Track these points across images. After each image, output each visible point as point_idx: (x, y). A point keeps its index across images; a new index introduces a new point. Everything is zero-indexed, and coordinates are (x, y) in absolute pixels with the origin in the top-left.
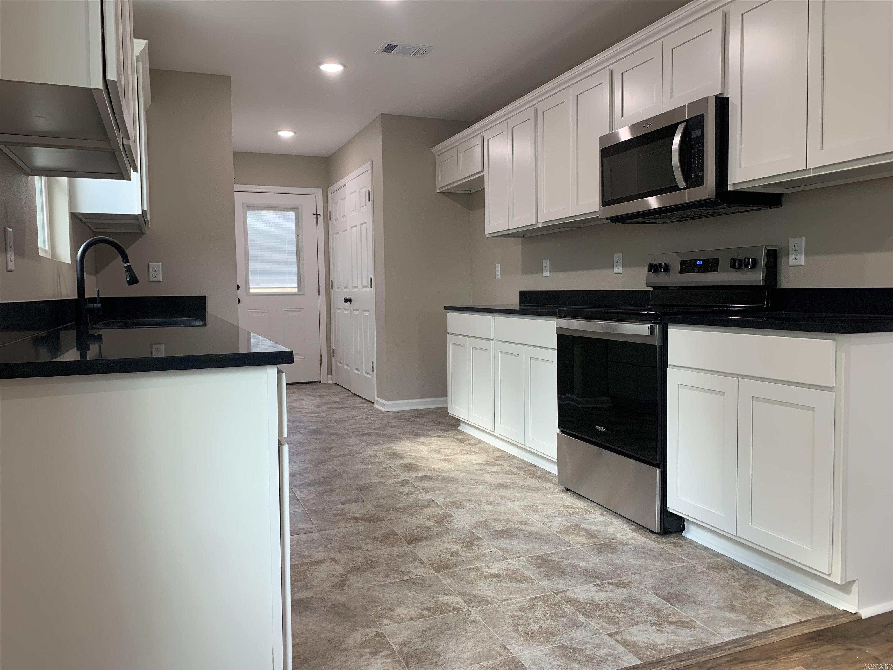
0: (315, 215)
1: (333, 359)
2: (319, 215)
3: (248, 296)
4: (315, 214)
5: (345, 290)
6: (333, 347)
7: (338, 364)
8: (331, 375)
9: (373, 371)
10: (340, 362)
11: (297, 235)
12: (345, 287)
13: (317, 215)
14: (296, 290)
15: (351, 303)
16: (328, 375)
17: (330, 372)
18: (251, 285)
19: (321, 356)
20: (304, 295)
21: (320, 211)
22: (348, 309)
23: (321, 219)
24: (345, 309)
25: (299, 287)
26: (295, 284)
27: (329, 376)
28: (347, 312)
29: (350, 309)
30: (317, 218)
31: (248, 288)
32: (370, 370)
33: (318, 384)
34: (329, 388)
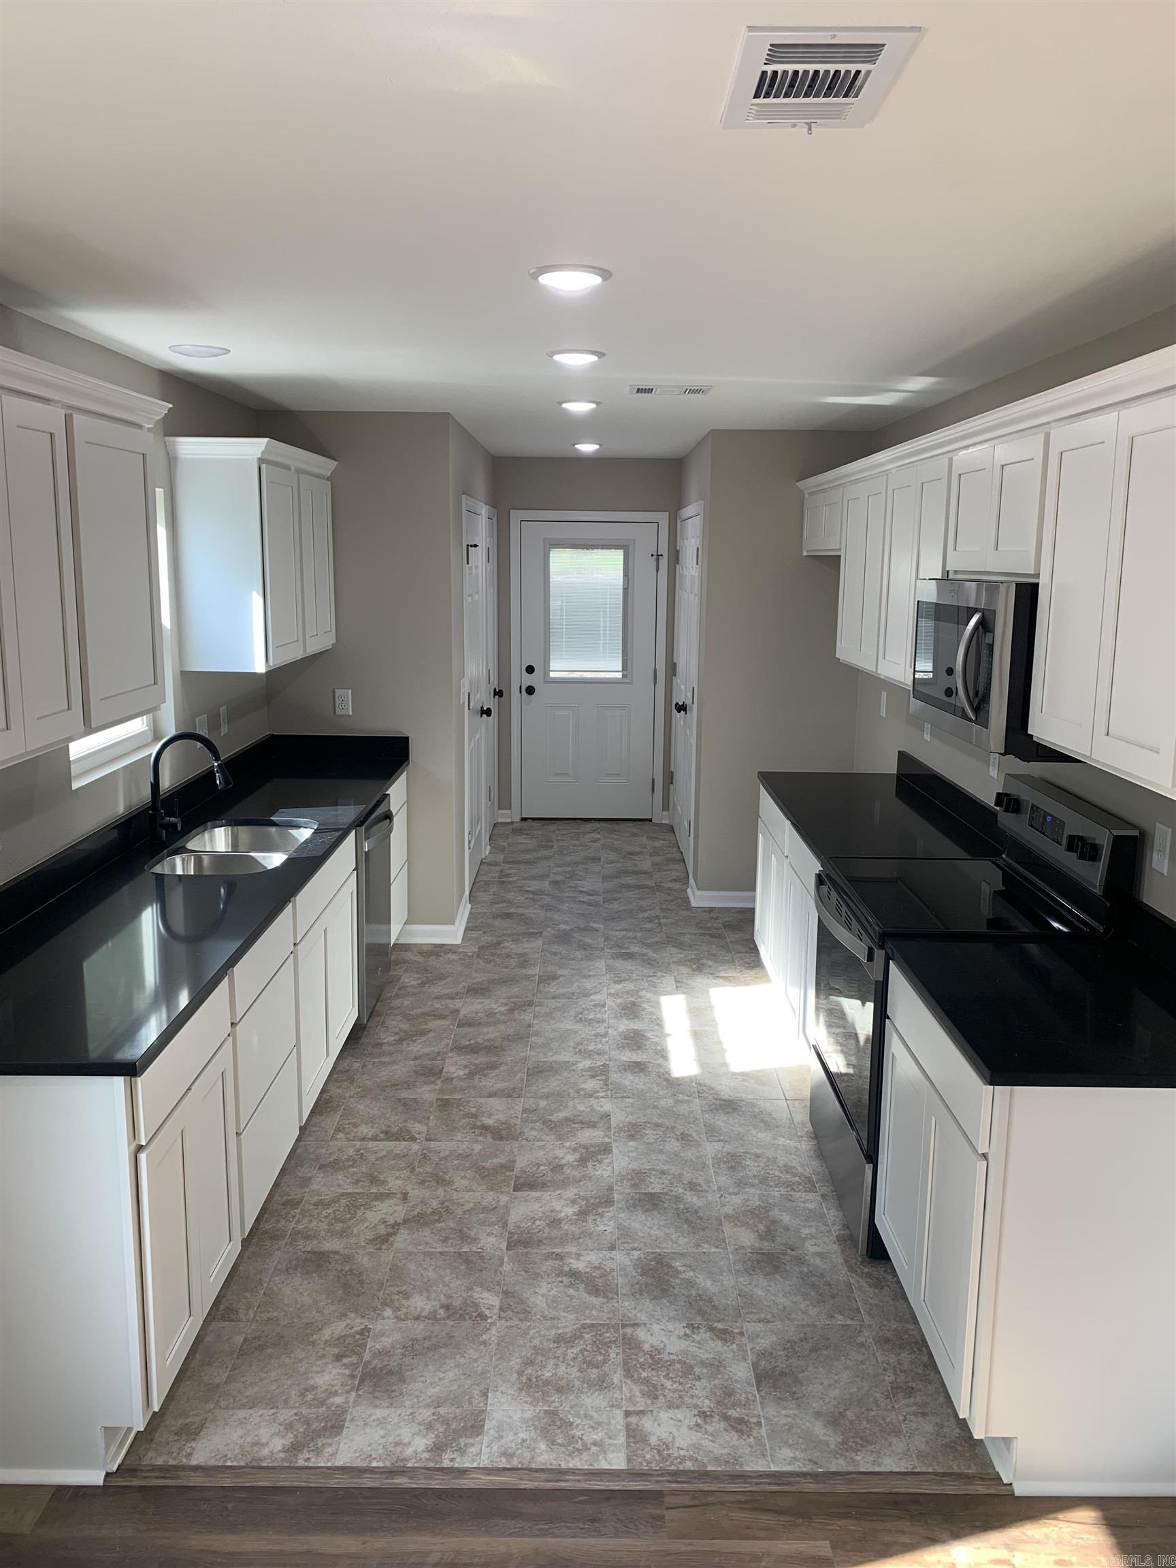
0: (655, 557)
2: (662, 556)
3: (546, 682)
4: (655, 553)
11: (625, 590)
13: (658, 555)
14: (619, 675)
16: (662, 810)
17: (666, 807)
18: (554, 665)
20: (631, 682)
21: (664, 550)
23: (664, 562)
25: (625, 671)
26: (619, 666)
27: (664, 813)
30: (657, 562)
31: (547, 669)
33: (647, 826)
34: (656, 838)
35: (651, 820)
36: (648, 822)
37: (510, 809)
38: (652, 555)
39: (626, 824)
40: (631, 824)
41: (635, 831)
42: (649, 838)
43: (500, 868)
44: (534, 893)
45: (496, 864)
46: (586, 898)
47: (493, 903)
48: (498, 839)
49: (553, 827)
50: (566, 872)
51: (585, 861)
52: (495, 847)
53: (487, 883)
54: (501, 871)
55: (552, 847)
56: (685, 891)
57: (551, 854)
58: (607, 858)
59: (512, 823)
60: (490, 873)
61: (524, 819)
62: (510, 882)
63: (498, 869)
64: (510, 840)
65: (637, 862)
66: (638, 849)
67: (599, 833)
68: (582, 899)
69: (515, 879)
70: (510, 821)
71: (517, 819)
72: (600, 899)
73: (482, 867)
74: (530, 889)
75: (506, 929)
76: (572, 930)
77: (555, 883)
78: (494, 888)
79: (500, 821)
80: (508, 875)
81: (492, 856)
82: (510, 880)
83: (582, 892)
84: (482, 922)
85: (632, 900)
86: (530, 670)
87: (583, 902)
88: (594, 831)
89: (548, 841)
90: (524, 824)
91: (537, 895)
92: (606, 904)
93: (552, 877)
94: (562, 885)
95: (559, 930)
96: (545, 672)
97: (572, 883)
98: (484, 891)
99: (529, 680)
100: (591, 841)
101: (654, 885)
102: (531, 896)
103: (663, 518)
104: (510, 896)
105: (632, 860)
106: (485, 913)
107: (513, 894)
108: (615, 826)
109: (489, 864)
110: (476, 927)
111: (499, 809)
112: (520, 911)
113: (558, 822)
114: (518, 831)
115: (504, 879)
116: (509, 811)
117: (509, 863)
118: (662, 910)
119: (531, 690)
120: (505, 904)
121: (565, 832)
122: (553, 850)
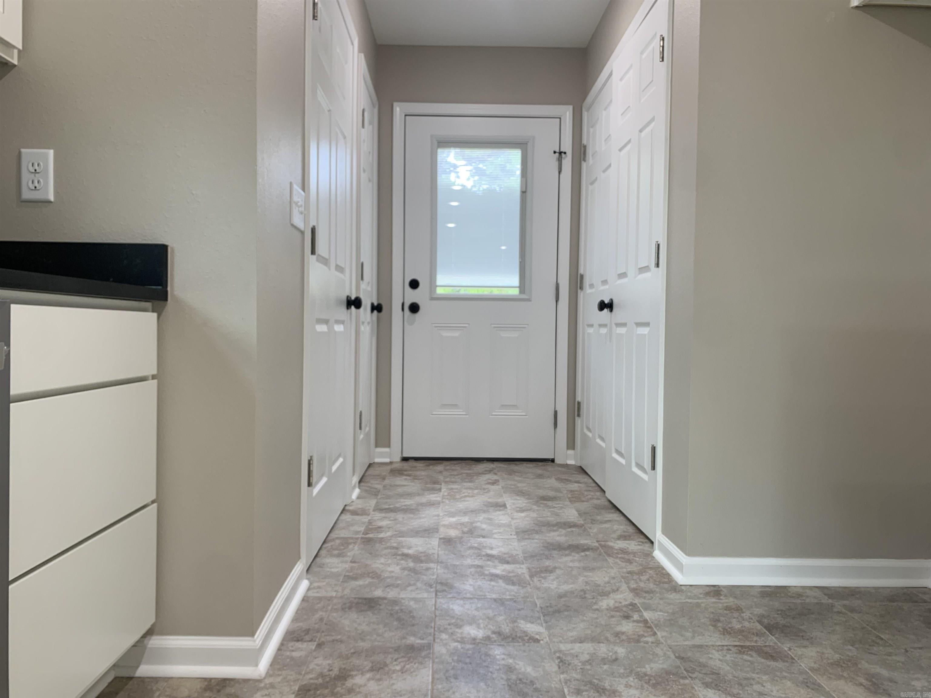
0: (557, 154)
1: (578, 421)
2: (565, 153)
3: (432, 299)
4: (557, 150)
5: (602, 288)
6: (579, 399)
7: (585, 431)
8: (574, 449)
9: (654, 468)
10: (589, 429)
11: (524, 192)
12: (602, 282)
13: (560, 153)
14: (515, 292)
15: (611, 310)
16: (568, 448)
17: (571, 444)
18: (441, 279)
19: (556, 413)
20: (529, 300)
21: (567, 146)
22: (605, 326)
23: (567, 160)
24: (601, 326)
25: (522, 287)
26: (515, 281)
27: (570, 452)
28: (604, 331)
29: (609, 325)
30: (560, 160)
31: (433, 285)
32: (647, 464)
33: (549, 465)
34: (567, 480)
35: (553, 461)
36: (550, 463)
37: (389, 446)
38: (555, 152)
39: (525, 464)
40: (530, 465)
41: (539, 472)
42: (558, 479)
43: (369, 518)
44: (417, 559)
45: (363, 512)
46: (499, 569)
47: (348, 578)
48: (372, 481)
49: (440, 467)
50: (462, 524)
51: (485, 508)
52: (366, 491)
53: (346, 542)
54: (370, 522)
55: (440, 490)
56: (649, 555)
57: (438, 499)
58: (514, 504)
59: (391, 463)
60: (352, 525)
61: (405, 459)
62: (381, 540)
63: (365, 519)
64: (387, 482)
65: (556, 510)
66: (551, 494)
67: (496, 474)
68: (494, 571)
69: (389, 534)
70: (387, 460)
71: (397, 459)
72: (522, 570)
73: (343, 517)
74: (410, 552)
75: (362, 636)
76: (488, 638)
77: (447, 541)
78: (355, 550)
79: (377, 460)
80: (379, 529)
81: (360, 501)
82: (381, 535)
83: (490, 557)
84: (321, 620)
85: (575, 572)
86: (414, 284)
87: (497, 576)
88: (490, 471)
89: (435, 483)
90: (406, 465)
91: (421, 562)
92: (536, 579)
93: (444, 532)
94: (459, 545)
95: (462, 641)
96: (431, 288)
97: (474, 542)
98: (338, 556)
99: (412, 296)
100: (489, 483)
101: (597, 544)
102: (411, 565)
103: (567, 112)
104: (378, 564)
105: (550, 507)
106: (330, 599)
107: (382, 560)
108: (513, 467)
109: (354, 513)
110: (307, 631)
111: (377, 446)
112: (392, 594)
113: (446, 463)
114: (397, 472)
115: (371, 536)
116: (387, 450)
117: (381, 510)
118: (636, 591)
119: (414, 308)
120: (368, 580)
121: (455, 473)
122: (441, 494)
